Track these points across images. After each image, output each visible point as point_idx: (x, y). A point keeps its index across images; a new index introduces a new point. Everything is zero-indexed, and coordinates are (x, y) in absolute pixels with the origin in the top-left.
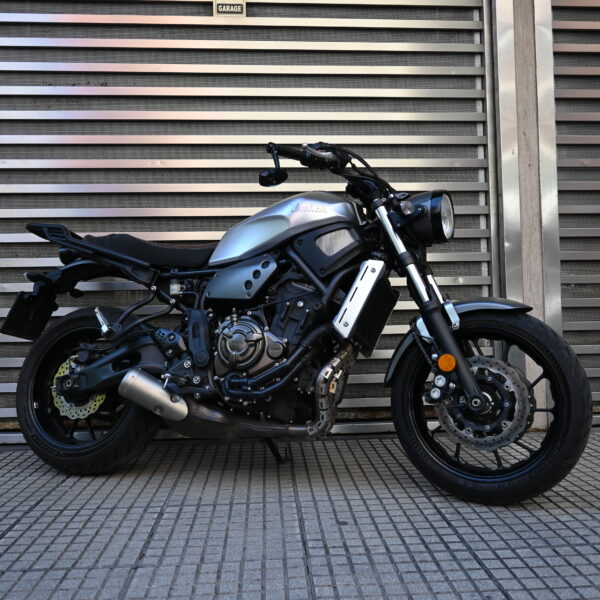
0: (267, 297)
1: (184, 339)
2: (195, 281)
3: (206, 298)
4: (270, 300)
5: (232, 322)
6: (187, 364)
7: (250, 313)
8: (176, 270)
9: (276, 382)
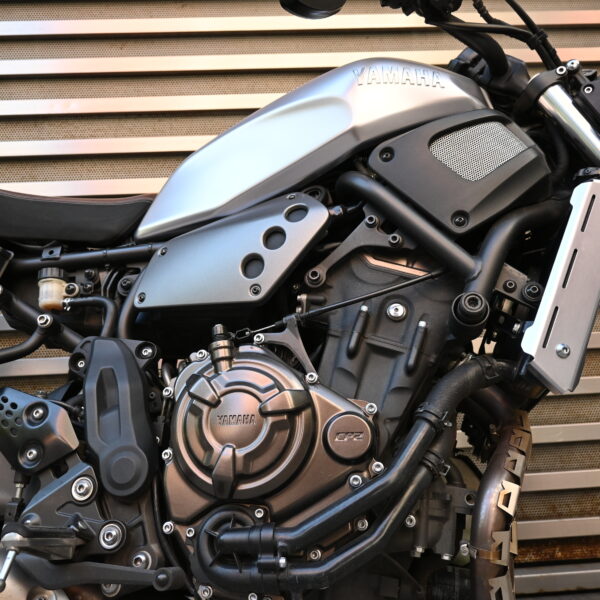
0: (303, 297)
1: (73, 415)
2: (104, 276)
3: (134, 311)
4: (311, 303)
5: (215, 362)
6: (81, 487)
7: (260, 337)
8: (57, 251)
9: (357, 536)
